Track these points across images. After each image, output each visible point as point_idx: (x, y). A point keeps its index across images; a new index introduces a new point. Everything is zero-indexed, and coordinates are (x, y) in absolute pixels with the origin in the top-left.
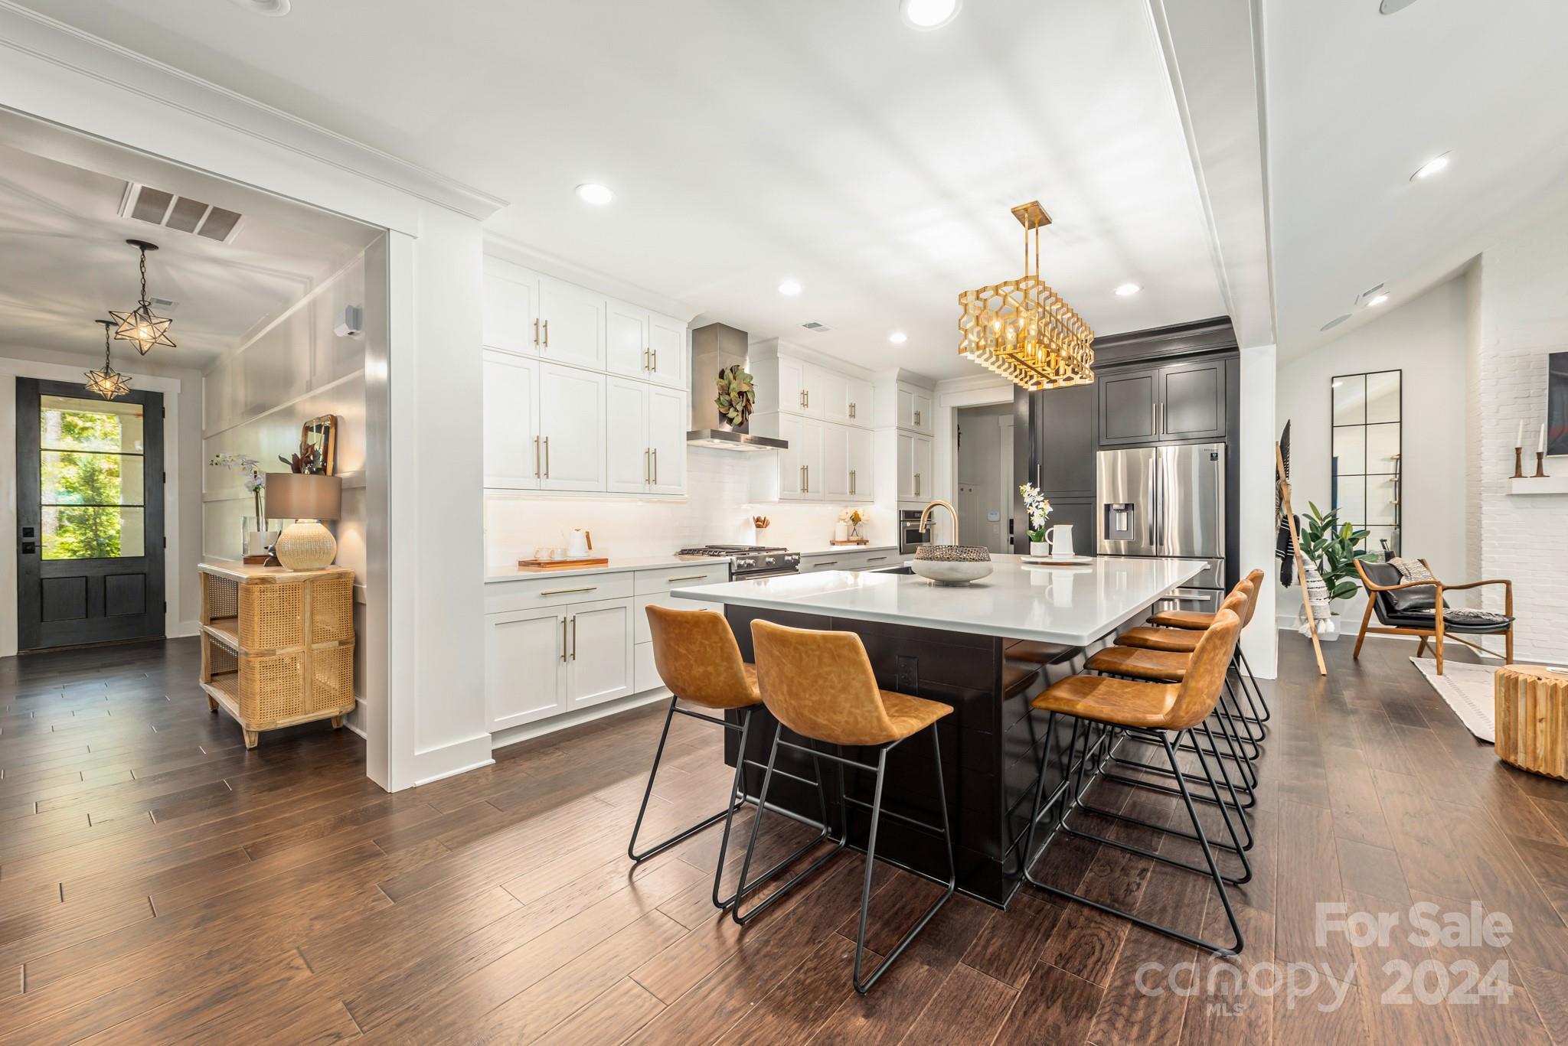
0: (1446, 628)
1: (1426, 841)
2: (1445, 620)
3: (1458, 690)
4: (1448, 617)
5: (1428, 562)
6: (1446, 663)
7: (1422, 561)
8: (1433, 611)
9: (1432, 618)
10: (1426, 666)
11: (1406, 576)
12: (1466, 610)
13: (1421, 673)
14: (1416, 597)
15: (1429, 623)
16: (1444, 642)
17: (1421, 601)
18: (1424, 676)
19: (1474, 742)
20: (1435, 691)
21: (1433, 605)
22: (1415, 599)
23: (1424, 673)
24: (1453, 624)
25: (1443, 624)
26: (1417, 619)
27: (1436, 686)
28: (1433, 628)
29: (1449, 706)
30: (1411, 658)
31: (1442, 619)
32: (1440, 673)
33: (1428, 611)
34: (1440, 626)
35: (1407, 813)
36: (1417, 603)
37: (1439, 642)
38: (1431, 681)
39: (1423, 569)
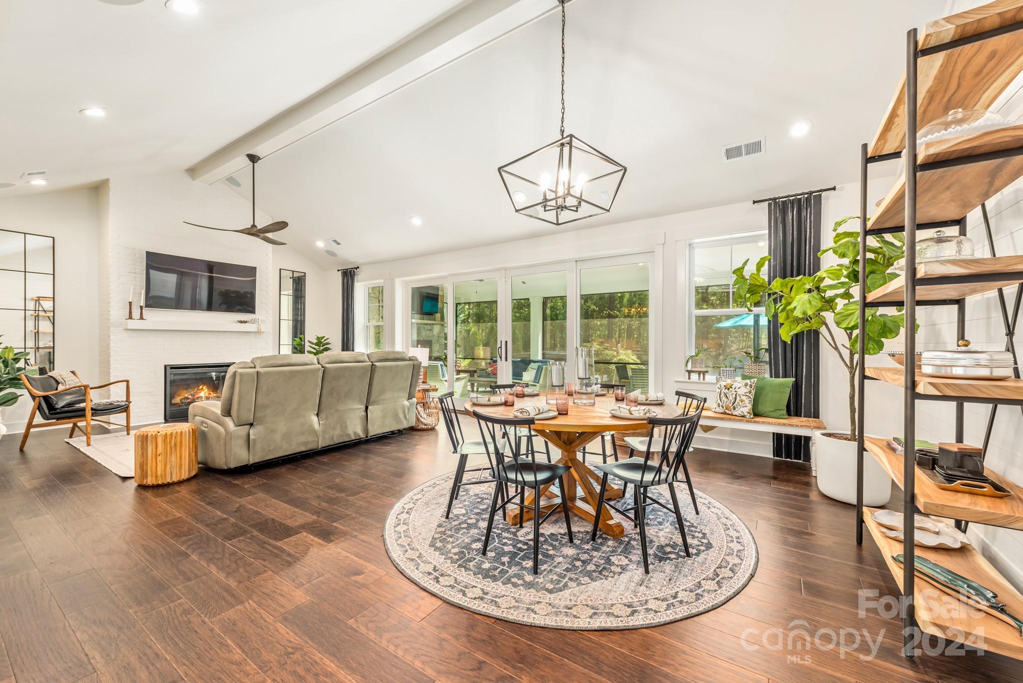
0: (93, 415)
1: (111, 552)
2: (92, 409)
3: (102, 452)
4: (94, 407)
5: (77, 372)
6: (93, 437)
7: (73, 372)
8: (82, 405)
9: (84, 410)
10: (79, 442)
11: (62, 383)
12: (104, 401)
13: (76, 448)
14: (70, 397)
15: (81, 413)
16: (92, 423)
17: (74, 399)
18: (78, 450)
19: (119, 481)
20: (89, 457)
21: (83, 401)
22: (68, 399)
23: (78, 448)
24: (96, 411)
25: (91, 412)
26: (73, 412)
27: (88, 454)
28: (84, 416)
29: (100, 464)
30: (66, 440)
31: (90, 409)
32: (89, 445)
33: (78, 405)
34: (89, 413)
35: (94, 541)
36: (71, 401)
37: (88, 424)
38: (84, 452)
39: (74, 377)
